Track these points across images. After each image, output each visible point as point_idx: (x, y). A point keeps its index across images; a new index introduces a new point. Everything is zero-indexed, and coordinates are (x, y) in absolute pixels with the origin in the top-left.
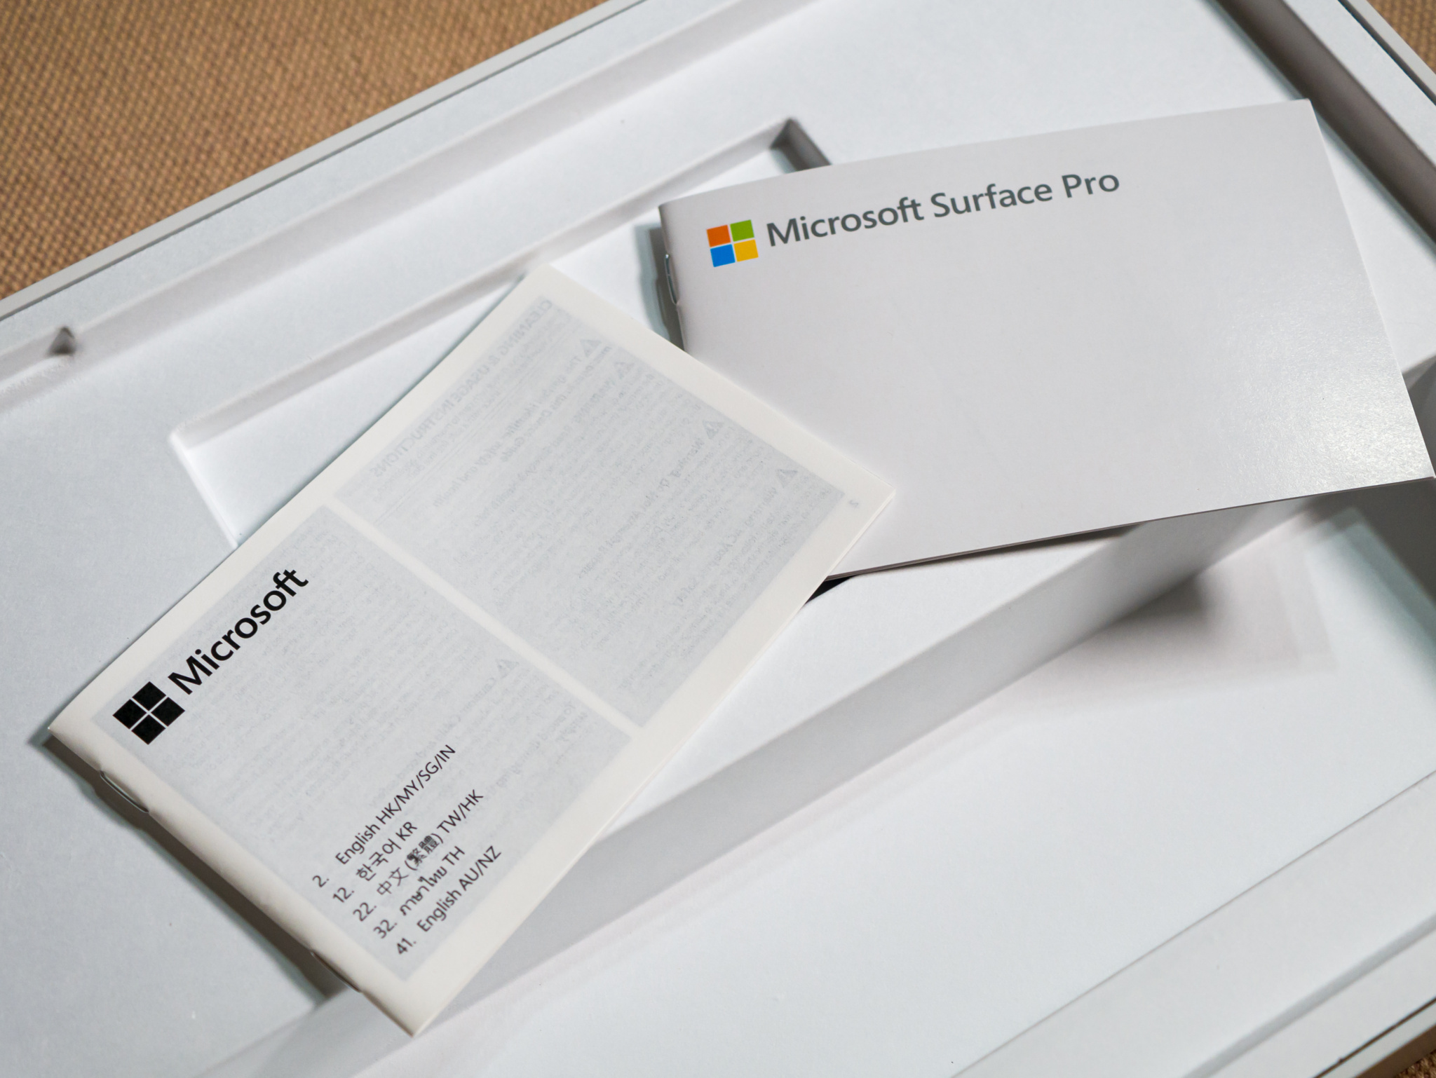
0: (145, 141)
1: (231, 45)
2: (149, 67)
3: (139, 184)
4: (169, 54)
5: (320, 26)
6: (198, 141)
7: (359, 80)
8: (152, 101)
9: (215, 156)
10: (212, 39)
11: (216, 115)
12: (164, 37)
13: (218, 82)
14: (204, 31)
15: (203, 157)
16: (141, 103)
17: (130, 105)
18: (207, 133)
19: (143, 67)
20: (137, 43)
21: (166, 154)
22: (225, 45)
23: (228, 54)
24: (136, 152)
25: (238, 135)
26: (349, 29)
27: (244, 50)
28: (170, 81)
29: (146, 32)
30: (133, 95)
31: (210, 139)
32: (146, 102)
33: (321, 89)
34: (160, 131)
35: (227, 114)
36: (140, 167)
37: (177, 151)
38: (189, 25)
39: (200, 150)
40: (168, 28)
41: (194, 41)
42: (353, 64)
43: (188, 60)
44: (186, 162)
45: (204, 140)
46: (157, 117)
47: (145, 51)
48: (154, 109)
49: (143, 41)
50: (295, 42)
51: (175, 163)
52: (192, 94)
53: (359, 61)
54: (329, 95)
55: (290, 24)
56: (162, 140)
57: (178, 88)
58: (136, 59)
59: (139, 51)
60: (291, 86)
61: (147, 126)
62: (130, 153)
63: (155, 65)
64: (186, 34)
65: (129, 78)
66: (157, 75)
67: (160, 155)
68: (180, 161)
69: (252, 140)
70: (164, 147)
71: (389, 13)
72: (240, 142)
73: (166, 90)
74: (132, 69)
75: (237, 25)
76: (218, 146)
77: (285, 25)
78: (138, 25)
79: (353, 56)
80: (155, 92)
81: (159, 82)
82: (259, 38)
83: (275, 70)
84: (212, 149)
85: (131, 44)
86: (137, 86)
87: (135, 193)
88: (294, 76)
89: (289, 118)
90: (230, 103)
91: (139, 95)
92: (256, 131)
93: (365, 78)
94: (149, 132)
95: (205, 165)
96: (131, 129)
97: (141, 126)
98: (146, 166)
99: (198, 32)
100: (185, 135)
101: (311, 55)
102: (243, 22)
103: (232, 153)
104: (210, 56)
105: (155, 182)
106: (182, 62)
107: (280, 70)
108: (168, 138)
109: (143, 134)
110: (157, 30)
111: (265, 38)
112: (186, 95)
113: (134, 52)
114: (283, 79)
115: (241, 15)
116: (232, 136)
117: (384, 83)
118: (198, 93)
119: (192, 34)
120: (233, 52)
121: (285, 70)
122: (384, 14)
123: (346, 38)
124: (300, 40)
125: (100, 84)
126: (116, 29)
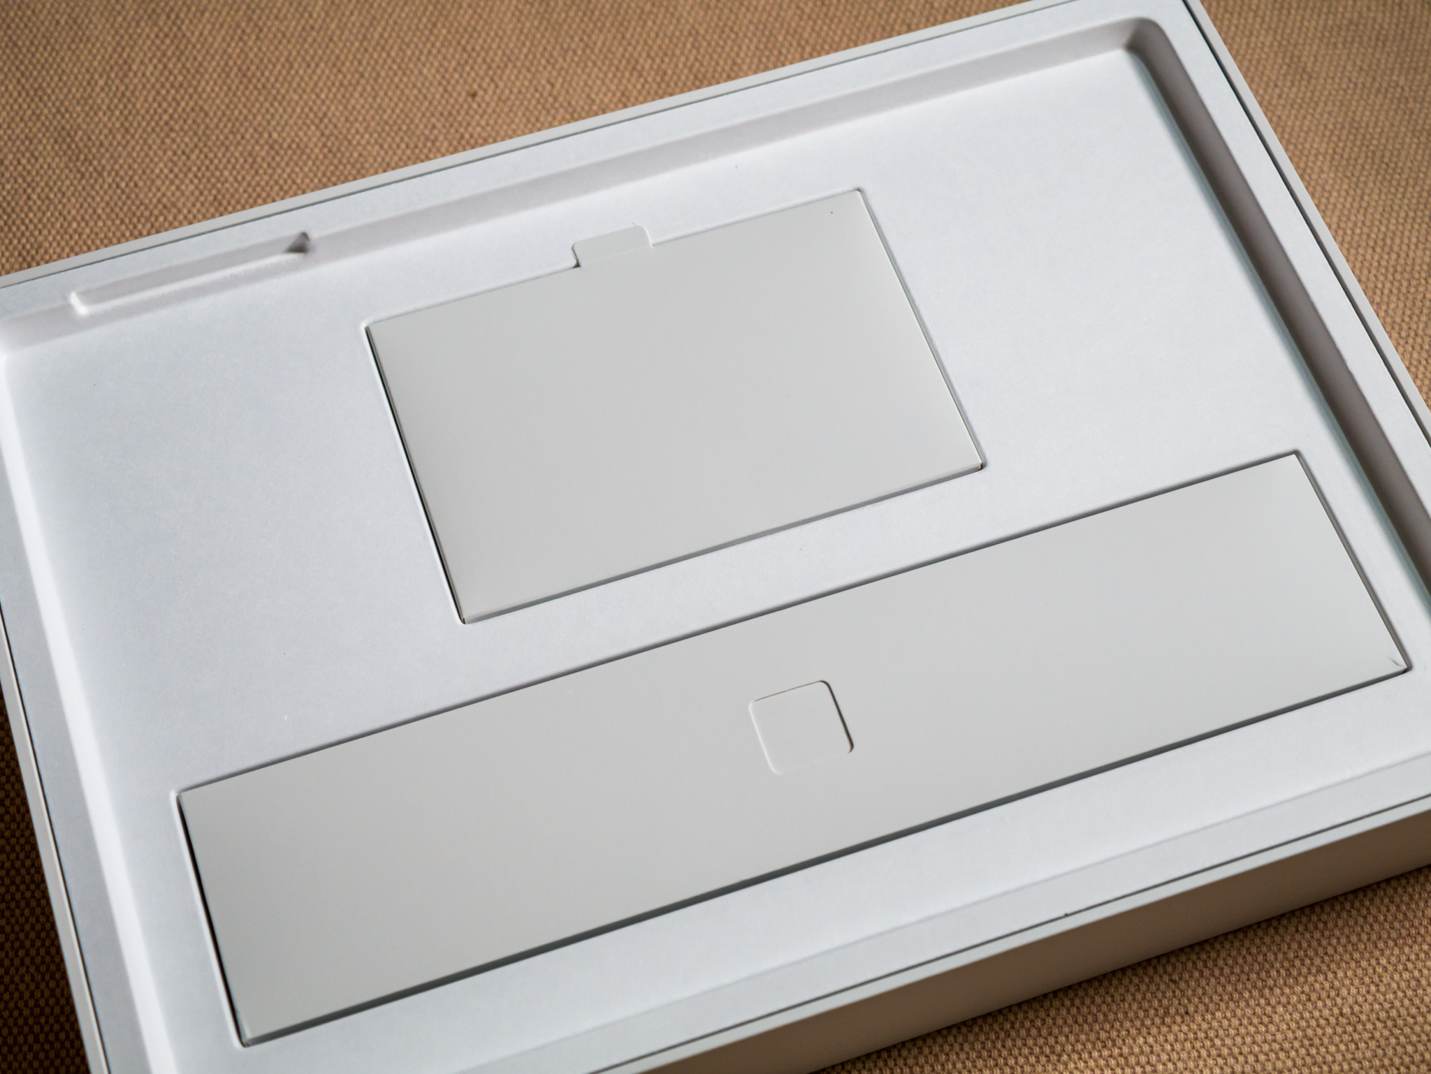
0: (387, 128)
1: (458, 63)
2: (395, 74)
3: (379, 159)
4: (411, 66)
5: (526, 56)
6: (427, 132)
7: (551, 100)
8: (395, 99)
9: (438, 144)
10: (445, 58)
11: (441, 114)
12: (409, 53)
13: (446, 90)
14: (439, 52)
15: (429, 144)
16: (387, 100)
17: (379, 100)
18: (434, 127)
19: (391, 73)
20: (388, 55)
21: (402, 139)
22: (454, 63)
23: (455, 70)
24: (380, 135)
25: (457, 131)
26: (548, 62)
27: (467, 68)
28: (410, 85)
29: (396, 48)
30: (382, 93)
31: (436, 132)
32: (391, 99)
33: (522, 104)
34: (399, 122)
35: (450, 114)
36: (381, 147)
37: (410, 138)
38: (429, 45)
39: (427, 139)
40: (412, 46)
41: (431, 58)
42: (548, 87)
43: (425, 71)
44: (416, 146)
45: (431, 132)
46: (398, 111)
47: (394, 61)
48: (396, 105)
49: (393, 53)
50: (506, 66)
51: (407, 146)
52: (425, 97)
53: (553, 86)
54: (527, 109)
55: (504, 53)
56: (400, 129)
57: (415, 92)
58: (386, 67)
59: (389, 61)
60: (500, 99)
61: (390, 117)
62: (375, 135)
63: (400, 73)
64: (425, 52)
65: (380, 81)
66: (401, 80)
67: (398, 140)
68: (412, 145)
69: (467, 136)
70: (401, 134)
71: (579, 52)
72: (458, 136)
73: (407, 92)
74: (383, 74)
75: (464, 49)
76: (441, 138)
77: (500, 53)
78: (391, 41)
79: (548, 81)
80: (398, 92)
81: (402, 86)
82: (480, 60)
83: (489, 85)
84: (436, 138)
85: (384, 55)
86: (385, 87)
87: (376, 165)
88: (502, 92)
89: (496, 122)
90: (453, 107)
91: (386, 94)
92: (470, 129)
93: (556, 99)
94: (391, 122)
95: (430, 150)
96: (377, 118)
97: (385, 117)
98: (386, 146)
99: (434, 51)
100: (417, 126)
101: (517, 77)
102: (469, 48)
103: (450, 144)
104: (442, 70)
105: (391, 158)
106: (421, 73)
107: (493, 86)
108: (404, 128)
109: (386, 123)
110: (404, 47)
111: (484, 61)
112: (421, 97)
113: (385, 62)
114: (494, 93)
115: (468, 42)
116: (452, 131)
117: (569, 103)
118: (430, 97)
119: (430, 52)
120: (459, 69)
121: (497, 86)
122: (575, 53)
123: (545, 67)
124: (510, 65)
125: (358, 83)
126: (373, 43)
